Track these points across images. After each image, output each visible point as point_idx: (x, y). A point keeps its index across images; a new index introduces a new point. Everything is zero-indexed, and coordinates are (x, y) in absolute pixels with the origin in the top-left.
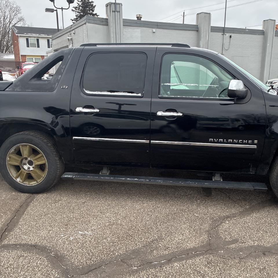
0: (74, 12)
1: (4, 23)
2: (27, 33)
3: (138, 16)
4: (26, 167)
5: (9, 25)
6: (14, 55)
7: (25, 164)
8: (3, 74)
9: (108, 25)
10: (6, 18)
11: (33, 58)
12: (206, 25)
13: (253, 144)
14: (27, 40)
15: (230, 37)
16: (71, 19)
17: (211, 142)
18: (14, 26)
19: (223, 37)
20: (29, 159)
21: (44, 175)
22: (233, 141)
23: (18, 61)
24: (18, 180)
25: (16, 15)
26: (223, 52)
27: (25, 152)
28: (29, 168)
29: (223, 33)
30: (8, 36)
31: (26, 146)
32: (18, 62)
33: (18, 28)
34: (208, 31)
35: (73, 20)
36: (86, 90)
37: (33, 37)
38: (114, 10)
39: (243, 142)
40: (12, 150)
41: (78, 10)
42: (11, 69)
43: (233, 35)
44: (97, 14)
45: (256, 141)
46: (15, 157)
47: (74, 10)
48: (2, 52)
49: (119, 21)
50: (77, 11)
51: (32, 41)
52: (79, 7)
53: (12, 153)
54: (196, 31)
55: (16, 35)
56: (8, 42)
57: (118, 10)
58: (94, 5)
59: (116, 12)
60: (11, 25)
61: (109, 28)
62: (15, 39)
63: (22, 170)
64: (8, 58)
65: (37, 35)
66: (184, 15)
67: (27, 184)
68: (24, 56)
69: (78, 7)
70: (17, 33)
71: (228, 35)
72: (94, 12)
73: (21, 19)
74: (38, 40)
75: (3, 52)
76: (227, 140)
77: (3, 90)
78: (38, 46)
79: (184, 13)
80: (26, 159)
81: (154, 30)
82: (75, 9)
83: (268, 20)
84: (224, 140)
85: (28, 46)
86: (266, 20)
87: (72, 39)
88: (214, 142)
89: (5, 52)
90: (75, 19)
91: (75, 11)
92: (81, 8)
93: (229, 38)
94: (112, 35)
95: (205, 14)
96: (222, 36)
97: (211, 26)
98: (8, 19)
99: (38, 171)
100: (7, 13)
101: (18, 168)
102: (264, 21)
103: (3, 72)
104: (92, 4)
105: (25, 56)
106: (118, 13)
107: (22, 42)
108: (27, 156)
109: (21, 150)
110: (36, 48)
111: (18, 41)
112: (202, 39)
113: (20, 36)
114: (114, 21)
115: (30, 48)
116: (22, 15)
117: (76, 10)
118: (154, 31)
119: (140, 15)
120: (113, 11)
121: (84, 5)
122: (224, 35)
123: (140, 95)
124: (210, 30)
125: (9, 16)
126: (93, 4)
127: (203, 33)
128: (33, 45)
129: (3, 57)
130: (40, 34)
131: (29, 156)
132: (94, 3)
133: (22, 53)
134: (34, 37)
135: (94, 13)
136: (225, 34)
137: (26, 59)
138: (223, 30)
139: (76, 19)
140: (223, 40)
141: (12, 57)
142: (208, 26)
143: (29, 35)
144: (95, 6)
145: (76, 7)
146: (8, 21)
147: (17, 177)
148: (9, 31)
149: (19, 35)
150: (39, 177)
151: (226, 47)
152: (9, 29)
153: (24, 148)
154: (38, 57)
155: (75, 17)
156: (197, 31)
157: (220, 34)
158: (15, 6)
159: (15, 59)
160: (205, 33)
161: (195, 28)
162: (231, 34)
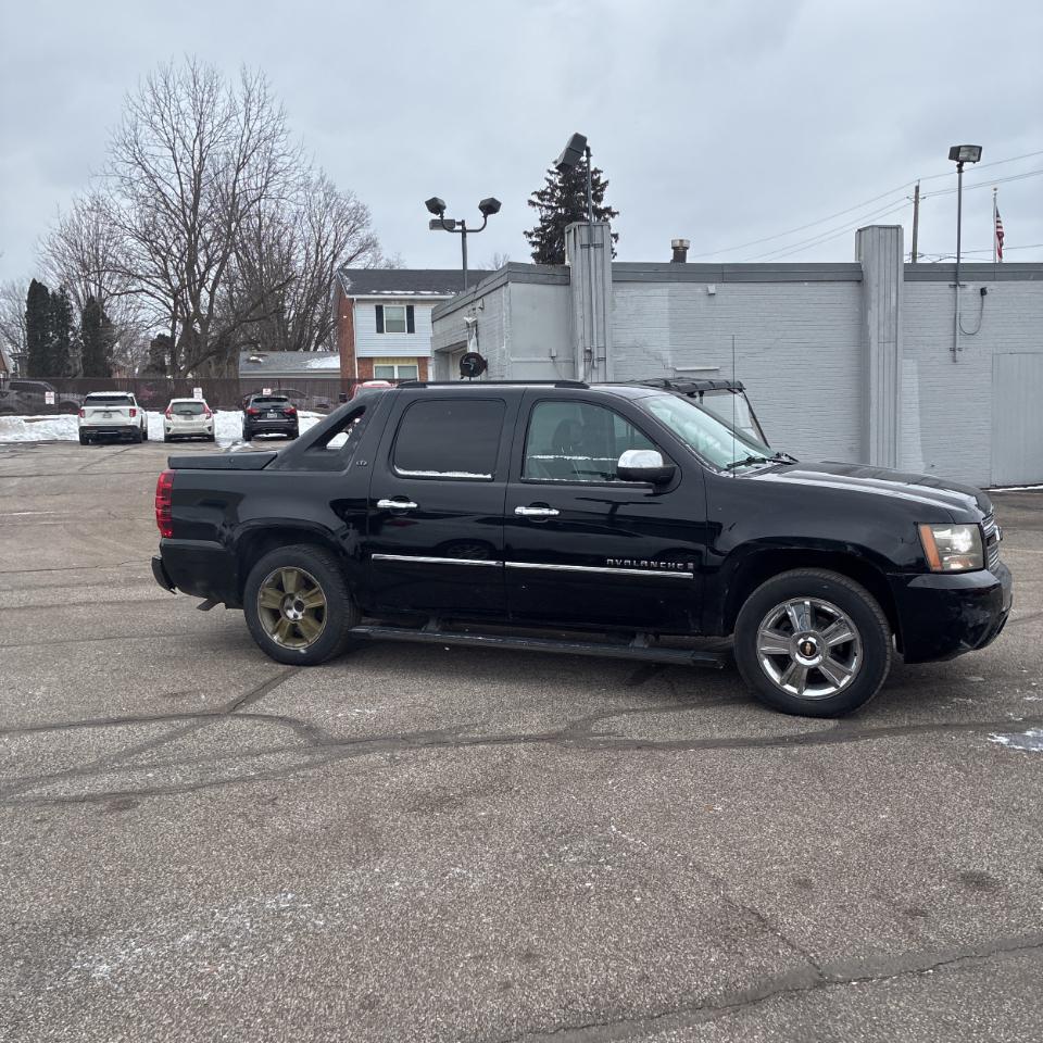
0: (537, 208)
1: (317, 257)
2: (380, 289)
3: (678, 244)
4: (290, 614)
5: (332, 262)
6: (339, 357)
7: (290, 608)
8: (300, 420)
9: (568, 284)
10: (322, 243)
11: (393, 367)
12: (888, 261)
13: (685, 569)
14: (379, 310)
15: (983, 292)
16: (525, 233)
17: (610, 566)
18: (342, 269)
19: (956, 294)
20: (297, 598)
21: (321, 628)
22: (649, 564)
23: (349, 377)
24: (275, 638)
25: (353, 231)
26: (958, 342)
27: (290, 582)
28: (296, 616)
29: (953, 283)
30: (328, 299)
31: (292, 571)
32: (349, 380)
33: (354, 274)
34: (893, 279)
35: (530, 235)
36: (399, 467)
37: (394, 300)
38: (585, 242)
39: (666, 565)
40: (268, 580)
41: (549, 200)
42: (325, 400)
43: (990, 286)
44: (610, 208)
45: (691, 565)
46: (272, 592)
47: (535, 199)
48: (307, 349)
49: (599, 272)
50: (546, 203)
51: (394, 313)
52: (553, 190)
53: (269, 586)
54: (856, 283)
55: (348, 296)
56: (325, 316)
57: (598, 240)
58: (602, 181)
59: (592, 248)
60: (337, 265)
61: (571, 292)
62: (345, 308)
63: (283, 617)
64: (323, 367)
65: (410, 295)
66: (917, 197)
67: (291, 646)
68: (367, 361)
69: (549, 190)
70: (349, 293)
71: (972, 287)
72: (602, 202)
73: (368, 245)
74: (410, 311)
75: (309, 350)
76: (638, 562)
77: (259, 468)
78: (411, 330)
79: (917, 188)
80: (292, 597)
81: (712, 288)
82: (539, 198)
84: (632, 562)
85: (380, 330)
87: (476, 324)
88: (615, 566)
89: (315, 349)
90: (537, 230)
91: (539, 205)
92: (558, 193)
93: (979, 296)
94: (579, 313)
95: (882, 231)
96: (951, 291)
97: (906, 262)
98: (329, 248)
99: (312, 622)
100: (329, 228)
101: (276, 615)
103: (299, 413)
104: (595, 177)
105: (371, 359)
106: (599, 250)
107: (364, 317)
108: (292, 592)
109: (284, 580)
110: (405, 335)
111: (351, 316)
112: (874, 306)
113: (358, 300)
114: (586, 271)
115: (386, 335)
116: (371, 231)
117: (543, 200)
118: (713, 291)
119: (681, 241)
120: (582, 246)
121: (569, 181)
122: (958, 288)
123: (489, 476)
124: (901, 278)
125: (332, 237)
126: (599, 178)
127: (878, 285)
128: (395, 327)
129: (307, 364)
130: (417, 289)
131: (297, 590)
132: (601, 175)
133: (362, 350)
134: (401, 301)
135: (602, 206)
136: (961, 283)
137: (372, 371)
138: (956, 274)
139: (540, 230)
140: (956, 305)
141: (333, 362)
142: (894, 264)
143: (386, 294)
144: (607, 182)
145: (544, 193)
146: (327, 254)
147: (275, 632)
148: (330, 281)
149: (355, 297)
150: (312, 632)
151: (968, 323)
152: (331, 275)
153: (289, 575)
154: (408, 362)
155: (539, 225)
156: (859, 281)
157: (943, 287)
158: (352, 205)
159: (341, 369)
160: (882, 287)
161: (853, 275)
162: (983, 284)
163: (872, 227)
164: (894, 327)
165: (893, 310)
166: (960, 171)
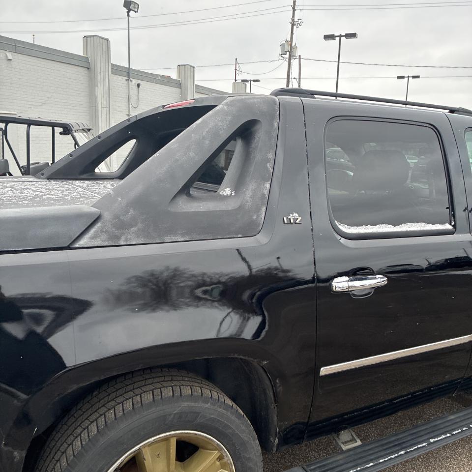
12: (104, 59)
15: (139, 85)
19: (129, 84)
26: (130, 111)
29: (127, 78)
34: (107, 71)
43: (142, 83)
54: (86, 69)
71: (135, 82)
77: (66, 245)
83: (185, 65)
86: (182, 65)
93: (137, 87)
95: (101, 40)
96: (126, 82)
97: (112, 62)
102: (179, 65)
112: (99, 85)
118: (10, 58)
122: (130, 81)
124: (110, 70)
127: (100, 73)
136: (131, 79)
138: (128, 73)
140: (129, 90)
142: (107, 62)
151: (133, 102)
156: (89, 68)
157: (123, 79)
160: (102, 74)
161: (85, 63)
162: (139, 82)
163: (96, 36)
164: (108, 98)
165: (107, 88)
166: (128, 15)
